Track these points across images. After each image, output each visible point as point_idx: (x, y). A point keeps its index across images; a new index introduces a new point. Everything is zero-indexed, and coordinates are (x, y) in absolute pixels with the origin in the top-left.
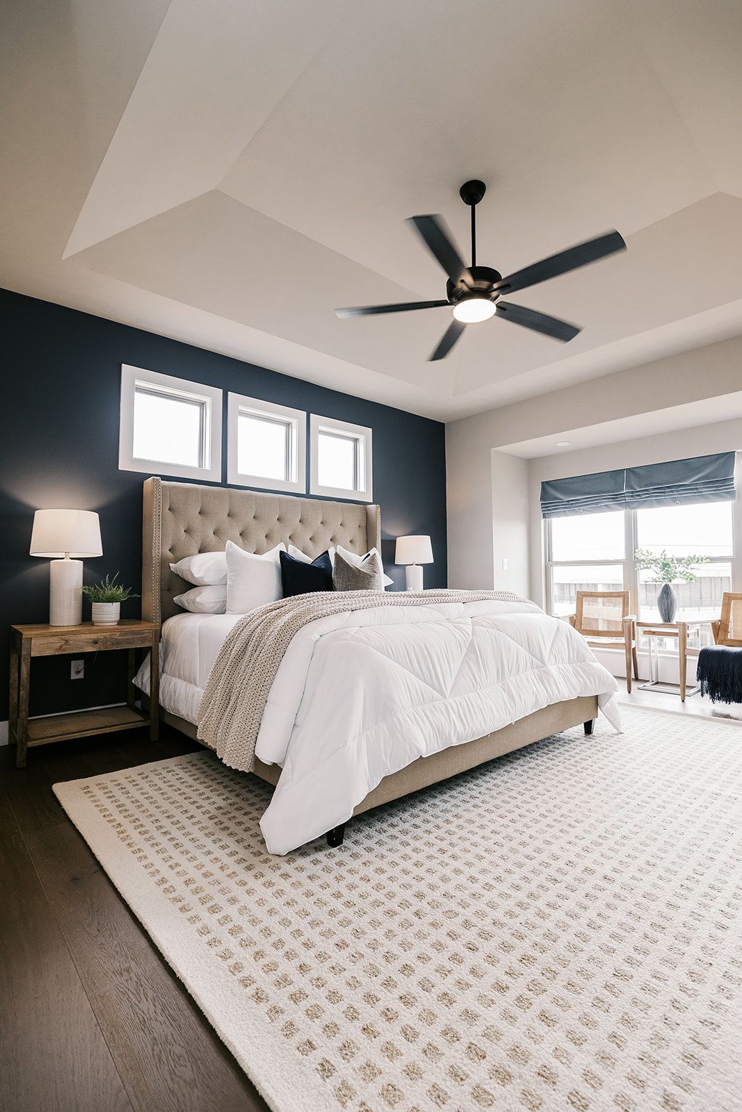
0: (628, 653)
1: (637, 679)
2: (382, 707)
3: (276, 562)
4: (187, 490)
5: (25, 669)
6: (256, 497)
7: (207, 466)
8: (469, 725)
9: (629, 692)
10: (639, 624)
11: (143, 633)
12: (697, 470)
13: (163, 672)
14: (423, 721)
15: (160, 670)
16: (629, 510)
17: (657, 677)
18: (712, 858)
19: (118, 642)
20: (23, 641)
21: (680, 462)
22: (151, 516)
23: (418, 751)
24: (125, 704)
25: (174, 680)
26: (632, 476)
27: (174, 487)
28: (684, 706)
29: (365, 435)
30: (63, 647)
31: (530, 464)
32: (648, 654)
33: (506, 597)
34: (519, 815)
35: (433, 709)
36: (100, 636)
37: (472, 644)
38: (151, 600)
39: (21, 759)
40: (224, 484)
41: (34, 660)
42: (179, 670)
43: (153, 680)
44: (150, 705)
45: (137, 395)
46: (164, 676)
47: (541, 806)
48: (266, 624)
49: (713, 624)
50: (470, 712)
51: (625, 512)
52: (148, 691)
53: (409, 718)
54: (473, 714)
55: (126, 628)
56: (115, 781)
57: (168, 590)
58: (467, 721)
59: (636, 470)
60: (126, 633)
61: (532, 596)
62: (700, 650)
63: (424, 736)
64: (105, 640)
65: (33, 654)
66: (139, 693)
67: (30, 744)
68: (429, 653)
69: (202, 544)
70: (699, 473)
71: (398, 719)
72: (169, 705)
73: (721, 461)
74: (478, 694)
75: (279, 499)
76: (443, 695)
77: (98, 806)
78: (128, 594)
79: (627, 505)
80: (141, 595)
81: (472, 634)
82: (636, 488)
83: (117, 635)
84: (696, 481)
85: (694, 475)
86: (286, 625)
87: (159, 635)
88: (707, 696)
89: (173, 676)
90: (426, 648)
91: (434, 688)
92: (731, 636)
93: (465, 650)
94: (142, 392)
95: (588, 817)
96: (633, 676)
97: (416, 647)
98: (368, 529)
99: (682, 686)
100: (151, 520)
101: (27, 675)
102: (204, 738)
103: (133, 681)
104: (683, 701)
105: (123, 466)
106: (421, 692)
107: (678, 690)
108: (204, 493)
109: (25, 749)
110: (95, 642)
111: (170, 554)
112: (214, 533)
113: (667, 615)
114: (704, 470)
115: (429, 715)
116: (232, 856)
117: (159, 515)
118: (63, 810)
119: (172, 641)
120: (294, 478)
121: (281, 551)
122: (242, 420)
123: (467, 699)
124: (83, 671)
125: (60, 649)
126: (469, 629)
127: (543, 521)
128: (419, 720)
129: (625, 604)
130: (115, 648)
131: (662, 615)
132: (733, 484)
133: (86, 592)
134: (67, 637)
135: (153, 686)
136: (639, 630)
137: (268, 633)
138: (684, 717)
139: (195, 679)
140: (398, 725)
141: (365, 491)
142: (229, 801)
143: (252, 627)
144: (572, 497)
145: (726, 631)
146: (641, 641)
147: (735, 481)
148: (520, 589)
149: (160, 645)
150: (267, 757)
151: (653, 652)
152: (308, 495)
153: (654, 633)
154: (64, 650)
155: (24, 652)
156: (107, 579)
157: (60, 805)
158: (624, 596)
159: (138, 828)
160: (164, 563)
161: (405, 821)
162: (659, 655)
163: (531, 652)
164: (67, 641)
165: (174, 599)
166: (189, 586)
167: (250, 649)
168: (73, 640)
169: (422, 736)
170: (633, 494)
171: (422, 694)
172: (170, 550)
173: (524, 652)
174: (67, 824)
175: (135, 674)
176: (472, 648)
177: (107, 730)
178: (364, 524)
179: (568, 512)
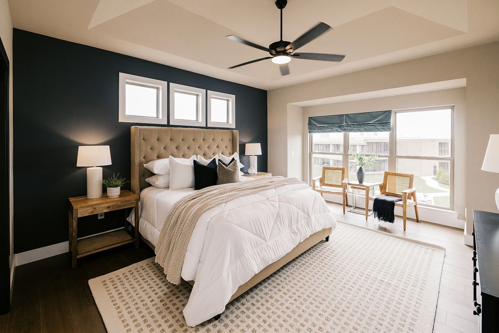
0: (344, 197)
1: (347, 205)
2: (238, 253)
3: (192, 165)
4: (151, 130)
5: (75, 224)
6: (183, 130)
7: (160, 117)
8: (277, 254)
9: (344, 214)
10: (349, 184)
11: (131, 201)
12: (375, 117)
13: (141, 217)
14: (257, 257)
15: (139, 215)
16: (345, 132)
17: (356, 205)
18: (381, 324)
19: (119, 206)
20: (74, 211)
21: (368, 113)
22: (134, 144)
23: (254, 272)
24: (124, 228)
25: (146, 222)
26: (347, 118)
27: (145, 129)
28: (367, 221)
29: (232, 98)
30: (93, 211)
31: (304, 109)
32: (352, 194)
33: (293, 181)
34: (298, 296)
35: (261, 249)
36: (111, 204)
37: (278, 213)
38: (135, 182)
39: (74, 264)
40: (168, 125)
41: (79, 218)
42: (148, 218)
43: (136, 221)
44: (134, 231)
45: (127, 85)
46: (141, 219)
47: (308, 290)
48: (186, 210)
49: (380, 185)
50: (277, 246)
51: (344, 133)
52: (134, 225)
53: (250, 256)
54: (279, 247)
55: (123, 199)
56: (118, 276)
57: (143, 176)
58: (276, 252)
59: (349, 115)
60: (123, 202)
61: (304, 179)
62: (375, 198)
63: (257, 263)
64: (113, 206)
65: (79, 216)
66: (130, 224)
67: (78, 257)
68: (260, 223)
69: (158, 154)
70: (376, 118)
71: (246, 258)
72: (144, 234)
73: (386, 114)
74: (281, 237)
75: (194, 131)
76: (265, 240)
77: (109, 294)
78: (125, 181)
79: (345, 130)
80: (130, 181)
81: (279, 207)
82: (349, 123)
83: (119, 203)
84: (374, 122)
85: (374, 120)
86: (196, 213)
87: (139, 199)
88: (377, 218)
89: (145, 220)
90: (259, 220)
91: (262, 238)
92: (387, 191)
93: (275, 217)
94: (129, 84)
95: (328, 297)
96: (346, 204)
97: (253, 220)
98: (233, 141)
99: (366, 210)
100: (134, 146)
101: (76, 226)
102: (158, 262)
103: (127, 219)
104: (367, 219)
105: (121, 120)
106: (256, 241)
107: (364, 212)
108: (159, 131)
109: (76, 259)
110: (109, 207)
111: (144, 160)
112: (164, 148)
113: (361, 181)
114: (378, 118)
115: (259, 252)
116: (170, 327)
117: (138, 144)
118: (93, 297)
119: (144, 203)
120: (200, 120)
121: (194, 160)
122: (176, 94)
123: (276, 240)
124: (104, 216)
125: (92, 212)
126: (277, 204)
127: (309, 134)
128: (255, 256)
129: (343, 173)
130: (118, 209)
131: (359, 180)
132: (390, 125)
133: (104, 183)
134: (95, 207)
135: (136, 224)
136: (349, 187)
137: (187, 216)
138: (367, 231)
139: (155, 225)
140: (245, 261)
141: (232, 123)
142: (170, 289)
143: (180, 210)
144: (322, 125)
145: (385, 188)
146: (350, 189)
147: (391, 124)
148: (298, 176)
149: (139, 203)
150: (187, 278)
151: (354, 194)
152: (207, 128)
153: (355, 188)
154: (94, 213)
155: (74, 216)
156: (114, 176)
157: (92, 294)
158: (343, 170)
159: (128, 309)
160: (141, 164)
161: (248, 301)
162: (356, 195)
163: (304, 212)
164: (95, 208)
165: (146, 180)
166: (153, 174)
167: (179, 222)
168: (99, 208)
169: (256, 264)
170: (348, 126)
171: (256, 242)
172: (143, 158)
173: (301, 212)
174: (94, 307)
175: (128, 216)
176: (278, 215)
177: (115, 246)
178: (231, 139)
179: (320, 132)
